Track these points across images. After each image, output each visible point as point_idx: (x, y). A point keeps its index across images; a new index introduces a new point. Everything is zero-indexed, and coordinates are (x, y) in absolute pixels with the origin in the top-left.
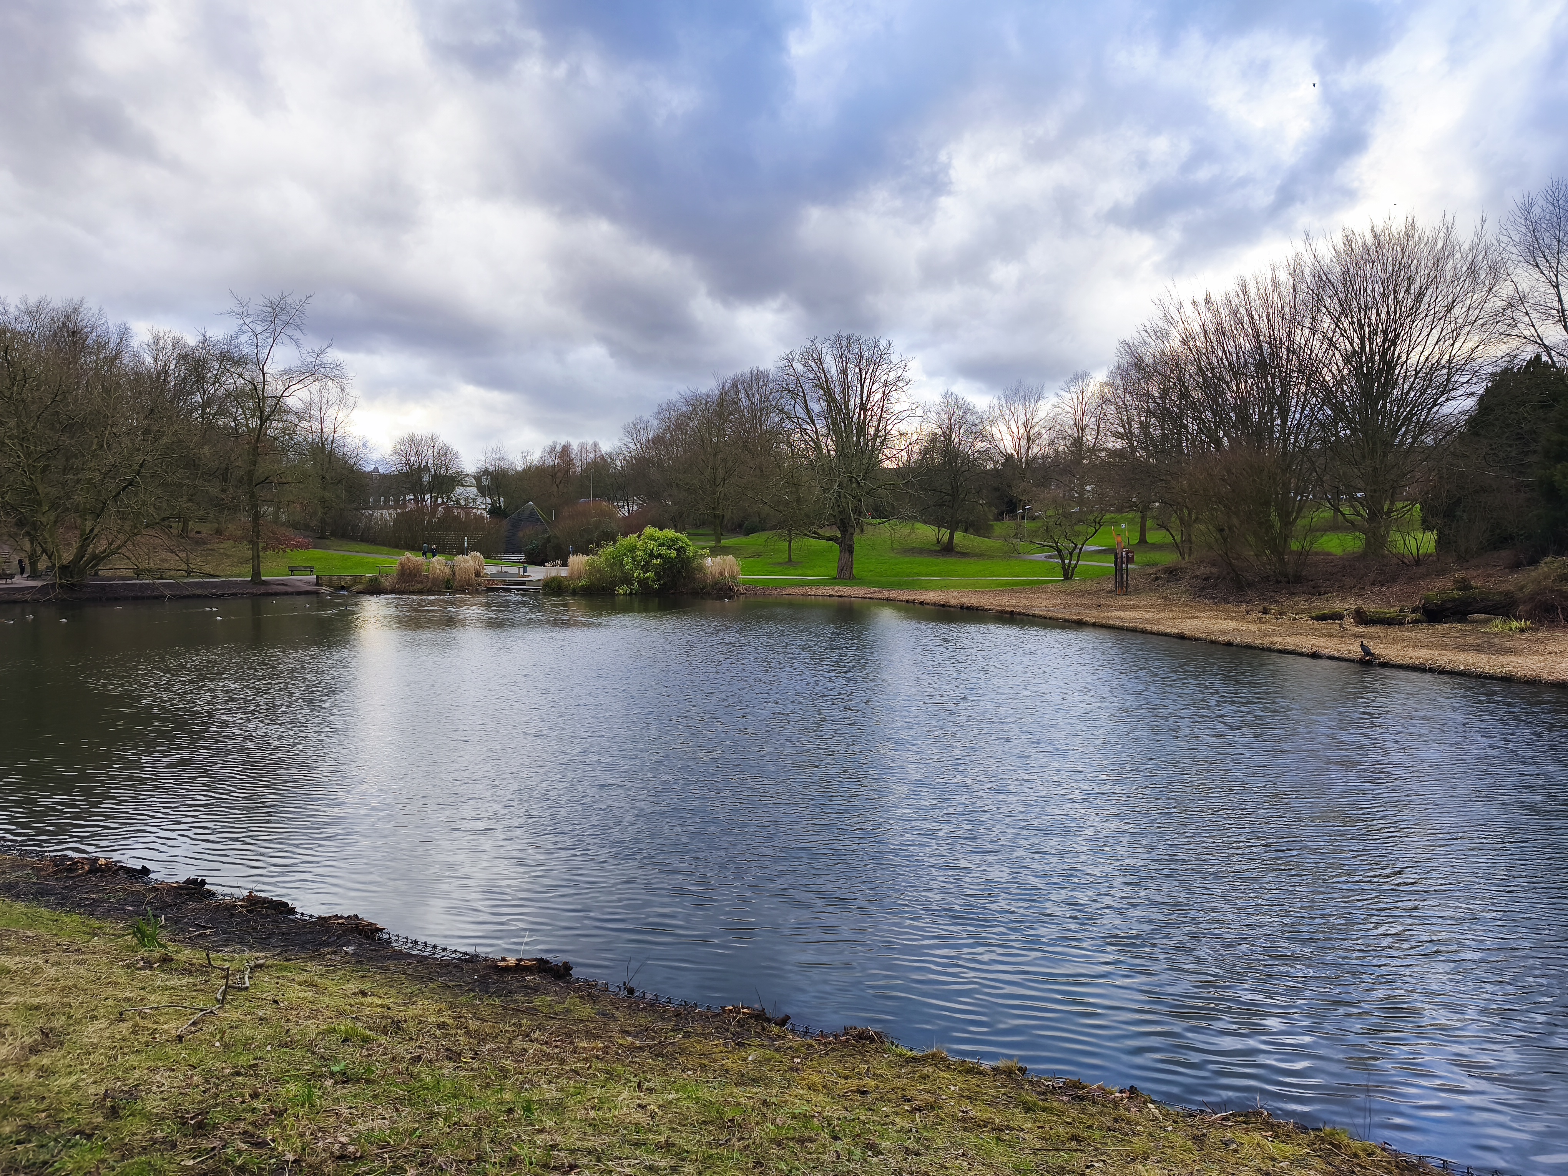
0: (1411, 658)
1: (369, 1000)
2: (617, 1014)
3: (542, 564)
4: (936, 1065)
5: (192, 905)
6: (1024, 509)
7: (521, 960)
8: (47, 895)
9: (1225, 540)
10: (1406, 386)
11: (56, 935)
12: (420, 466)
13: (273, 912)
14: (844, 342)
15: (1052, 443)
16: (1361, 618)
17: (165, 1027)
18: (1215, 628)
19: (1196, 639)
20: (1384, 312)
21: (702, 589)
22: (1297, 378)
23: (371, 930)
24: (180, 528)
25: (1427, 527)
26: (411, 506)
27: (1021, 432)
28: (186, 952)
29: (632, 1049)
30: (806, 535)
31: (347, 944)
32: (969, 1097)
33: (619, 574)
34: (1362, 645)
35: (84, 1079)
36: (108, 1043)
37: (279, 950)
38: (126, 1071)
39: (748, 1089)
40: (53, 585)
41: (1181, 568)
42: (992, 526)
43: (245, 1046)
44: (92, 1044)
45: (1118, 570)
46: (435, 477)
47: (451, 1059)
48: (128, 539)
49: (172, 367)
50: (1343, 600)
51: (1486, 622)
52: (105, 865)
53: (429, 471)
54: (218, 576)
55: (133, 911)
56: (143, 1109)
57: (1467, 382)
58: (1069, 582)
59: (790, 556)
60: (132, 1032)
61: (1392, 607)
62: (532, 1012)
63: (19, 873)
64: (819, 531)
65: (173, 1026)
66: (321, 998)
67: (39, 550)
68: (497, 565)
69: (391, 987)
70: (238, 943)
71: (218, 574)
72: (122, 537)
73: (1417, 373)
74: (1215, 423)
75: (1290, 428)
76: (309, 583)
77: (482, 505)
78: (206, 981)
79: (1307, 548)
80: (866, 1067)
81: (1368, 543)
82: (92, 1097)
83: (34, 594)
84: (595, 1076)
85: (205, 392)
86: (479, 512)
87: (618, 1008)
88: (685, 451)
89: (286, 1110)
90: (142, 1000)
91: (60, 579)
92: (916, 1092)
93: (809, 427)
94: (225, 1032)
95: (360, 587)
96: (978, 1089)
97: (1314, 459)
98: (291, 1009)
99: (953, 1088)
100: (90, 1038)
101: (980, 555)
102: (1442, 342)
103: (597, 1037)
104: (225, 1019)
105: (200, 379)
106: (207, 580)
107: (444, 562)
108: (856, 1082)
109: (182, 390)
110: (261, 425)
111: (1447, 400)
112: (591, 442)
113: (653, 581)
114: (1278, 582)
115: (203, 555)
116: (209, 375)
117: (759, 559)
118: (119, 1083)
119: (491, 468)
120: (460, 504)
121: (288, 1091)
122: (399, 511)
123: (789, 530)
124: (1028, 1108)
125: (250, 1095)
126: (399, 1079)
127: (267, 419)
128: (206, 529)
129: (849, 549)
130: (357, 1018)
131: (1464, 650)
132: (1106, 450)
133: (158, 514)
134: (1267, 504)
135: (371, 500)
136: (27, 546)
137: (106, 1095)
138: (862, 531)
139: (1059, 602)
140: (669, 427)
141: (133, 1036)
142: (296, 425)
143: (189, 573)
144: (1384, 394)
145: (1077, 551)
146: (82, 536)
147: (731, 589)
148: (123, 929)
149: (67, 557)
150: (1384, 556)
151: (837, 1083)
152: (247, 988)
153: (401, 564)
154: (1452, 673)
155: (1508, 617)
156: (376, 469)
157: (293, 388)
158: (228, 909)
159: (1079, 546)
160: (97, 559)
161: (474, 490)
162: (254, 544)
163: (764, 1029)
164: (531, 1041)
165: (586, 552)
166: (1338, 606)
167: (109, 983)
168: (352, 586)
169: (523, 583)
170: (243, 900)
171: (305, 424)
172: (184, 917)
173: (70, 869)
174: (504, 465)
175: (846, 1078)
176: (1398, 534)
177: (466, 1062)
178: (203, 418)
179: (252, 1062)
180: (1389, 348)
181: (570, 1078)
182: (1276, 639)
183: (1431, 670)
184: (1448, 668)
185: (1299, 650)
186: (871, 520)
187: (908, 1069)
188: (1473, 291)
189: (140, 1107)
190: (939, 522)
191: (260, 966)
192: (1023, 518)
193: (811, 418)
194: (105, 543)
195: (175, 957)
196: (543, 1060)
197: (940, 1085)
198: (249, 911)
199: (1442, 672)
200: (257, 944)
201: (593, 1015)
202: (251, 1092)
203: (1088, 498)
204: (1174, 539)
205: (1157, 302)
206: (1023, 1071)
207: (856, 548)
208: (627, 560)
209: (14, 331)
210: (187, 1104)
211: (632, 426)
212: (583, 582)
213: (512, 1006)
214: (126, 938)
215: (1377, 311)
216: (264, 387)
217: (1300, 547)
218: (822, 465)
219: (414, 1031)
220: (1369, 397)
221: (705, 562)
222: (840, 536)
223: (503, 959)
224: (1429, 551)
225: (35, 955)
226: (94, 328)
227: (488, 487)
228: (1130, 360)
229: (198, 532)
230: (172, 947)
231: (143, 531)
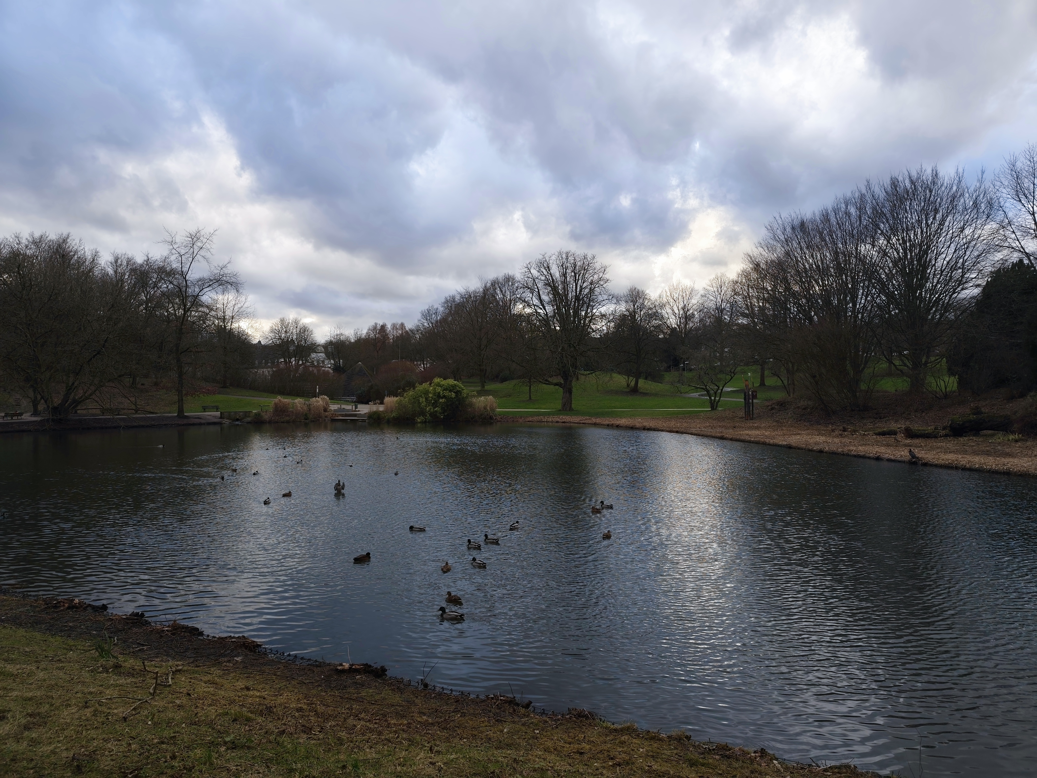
0: (943, 460)
1: (251, 693)
2: (417, 701)
3: (367, 403)
4: (630, 734)
5: (135, 630)
6: (684, 364)
7: (353, 665)
8: (40, 623)
9: (817, 383)
10: (935, 281)
11: (45, 650)
12: (288, 340)
13: (189, 634)
14: (564, 256)
15: (701, 320)
16: (909, 433)
17: (115, 711)
18: (812, 441)
19: (799, 449)
20: (919, 232)
21: (472, 419)
22: (863, 276)
23: (253, 646)
24: (131, 383)
25: (951, 372)
26: (282, 366)
27: (681, 313)
28: (130, 661)
29: (426, 724)
30: (540, 382)
31: (237, 656)
32: (653, 756)
33: (417, 409)
34: (910, 452)
35: (59, 747)
36: (76, 722)
37: (192, 660)
38: (88, 741)
39: (504, 751)
40: (48, 420)
41: (788, 402)
42: (663, 375)
43: (168, 724)
44: (66, 723)
45: (747, 403)
46: (299, 346)
47: (305, 732)
48: (97, 389)
49: (126, 277)
50: (896, 421)
51: (992, 436)
52: (79, 603)
53: (294, 343)
54: (156, 413)
55: (96, 634)
56: (98, 767)
57: (975, 278)
58: (714, 411)
59: (530, 396)
60: (93, 715)
61: (929, 426)
62: (359, 700)
63: (22, 609)
64: (549, 379)
65: (120, 711)
66: (219, 692)
67: (39, 397)
68: (338, 404)
69: (267, 684)
70: (165, 655)
71: (156, 411)
72: (93, 388)
73: (942, 272)
74: (808, 306)
75: (858, 309)
76: (215, 417)
77: (329, 365)
78: (143, 681)
79: (872, 388)
80: (583, 736)
81: (912, 385)
82: (64, 759)
83: (36, 426)
84: (401, 743)
85: (148, 293)
86: (327, 369)
87: (417, 697)
88: (461, 328)
89: (194, 767)
90: (100, 693)
91: (52, 415)
92: (617, 753)
93: (542, 311)
94: (154, 715)
95: (249, 419)
96: (658, 751)
97: (875, 330)
98: (199, 699)
99: (641, 750)
100: (65, 719)
101: (656, 395)
102: (957, 252)
103: (403, 717)
104: (156, 706)
105: (145, 285)
106: (148, 416)
107: (303, 402)
108: (576, 746)
109: (133, 293)
110: (185, 314)
111: (963, 289)
112: (400, 322)
113: (440, 413)
114: (853, 410)
115: (146, 399)
116: (151, 282)
117: (510, 398)
118: (83, 750)
119: (334, 341)
120: (314, 364)
121: (195, 755)
122: (274, 369)
123: (530, 379)
124: (692, 764)
125: (170, 757)
126: (270, 746)
127: (189, 309)
128: (148, 382)
129: (569, 391)
130: (242, 705)
131: (978, 454)
132: (736, 324)
133: (116, 373)
134: (844, 359)
135: (256, 362)
136: (31, 394)
137: (73, 758)
138: (578, 379)
139: (708, 425)
140: (450, 312)
141: (93, 718)
142: (207, 314)
143: (136, 411)
144: (921, 286)
145: (719, 391)
146: (67, 387)
147: (491, 418)
148: (90, 646)
149: (57, 401)
150: (923, 393)
151: (563, 747)
152: (170, 685)
153: (275, 404)
154: (970, 470)
155: (1007, 432)
156: (260, 342)
157: (205, 290)
158: (159, 633)
159: (721, 388)
160: (77, 403)
161: (323, 355)
162: (179, 391)
163: (514, 710)
164: (359, 719)
165: (395, 395)
166: (893, 426)
167: (79, 682)
168: (244, 418)
169: (355, 415)
170: (169, 626)
171: (213, 313)
172: (130, 638)
173: (55, 607)
174: (343, 339)
175: (570, 743)
176: (932, 378)
177: (315, 734)
178: (146, 310)
179: (172, 735)
180: (923, 255)
181: (384, 745)
182: (852, 448)
183: (957, 468)
184: (968, 466)
185: (867, 455)
186: (583, 372)
187: (611, 737)
188: (977, 218)
189: (96, 766)
190: (628, 373)
191: (179, 671)
192: (684, 370)
193: (543, 305)
194: (82, 391)
195: (123, 665)
196: (366, 732)
197: (633, 748)
198: (173, 634)
199: (964, 469)
200: (178, 656)
201: (401, 702)
202: (171, 755)
203: (726, 356)
204: (783, 383)
205: (769, 227)
206: (688, 738)
207: (574, 390)
208: (422, 400)
209: (25, 255)
210: (128, 763)
211: (426, 311)
212: (394, 414)
213: (346, 696)
214: (91, 652)
215: (915, 232)
216: (186, 289)
217: (867, 387)
218: (551, 336)
219: (281, 713)
220: (910, 288)
221: (474, 400)
222: (563, 382)
223: (341, 665)
224: (953, 389)
225: (31, 664)
226: (76, 252)
227: (332, 353)
228: (751, 266)
229: (143, 384)
230: (121, 658)
231: (106, 384)
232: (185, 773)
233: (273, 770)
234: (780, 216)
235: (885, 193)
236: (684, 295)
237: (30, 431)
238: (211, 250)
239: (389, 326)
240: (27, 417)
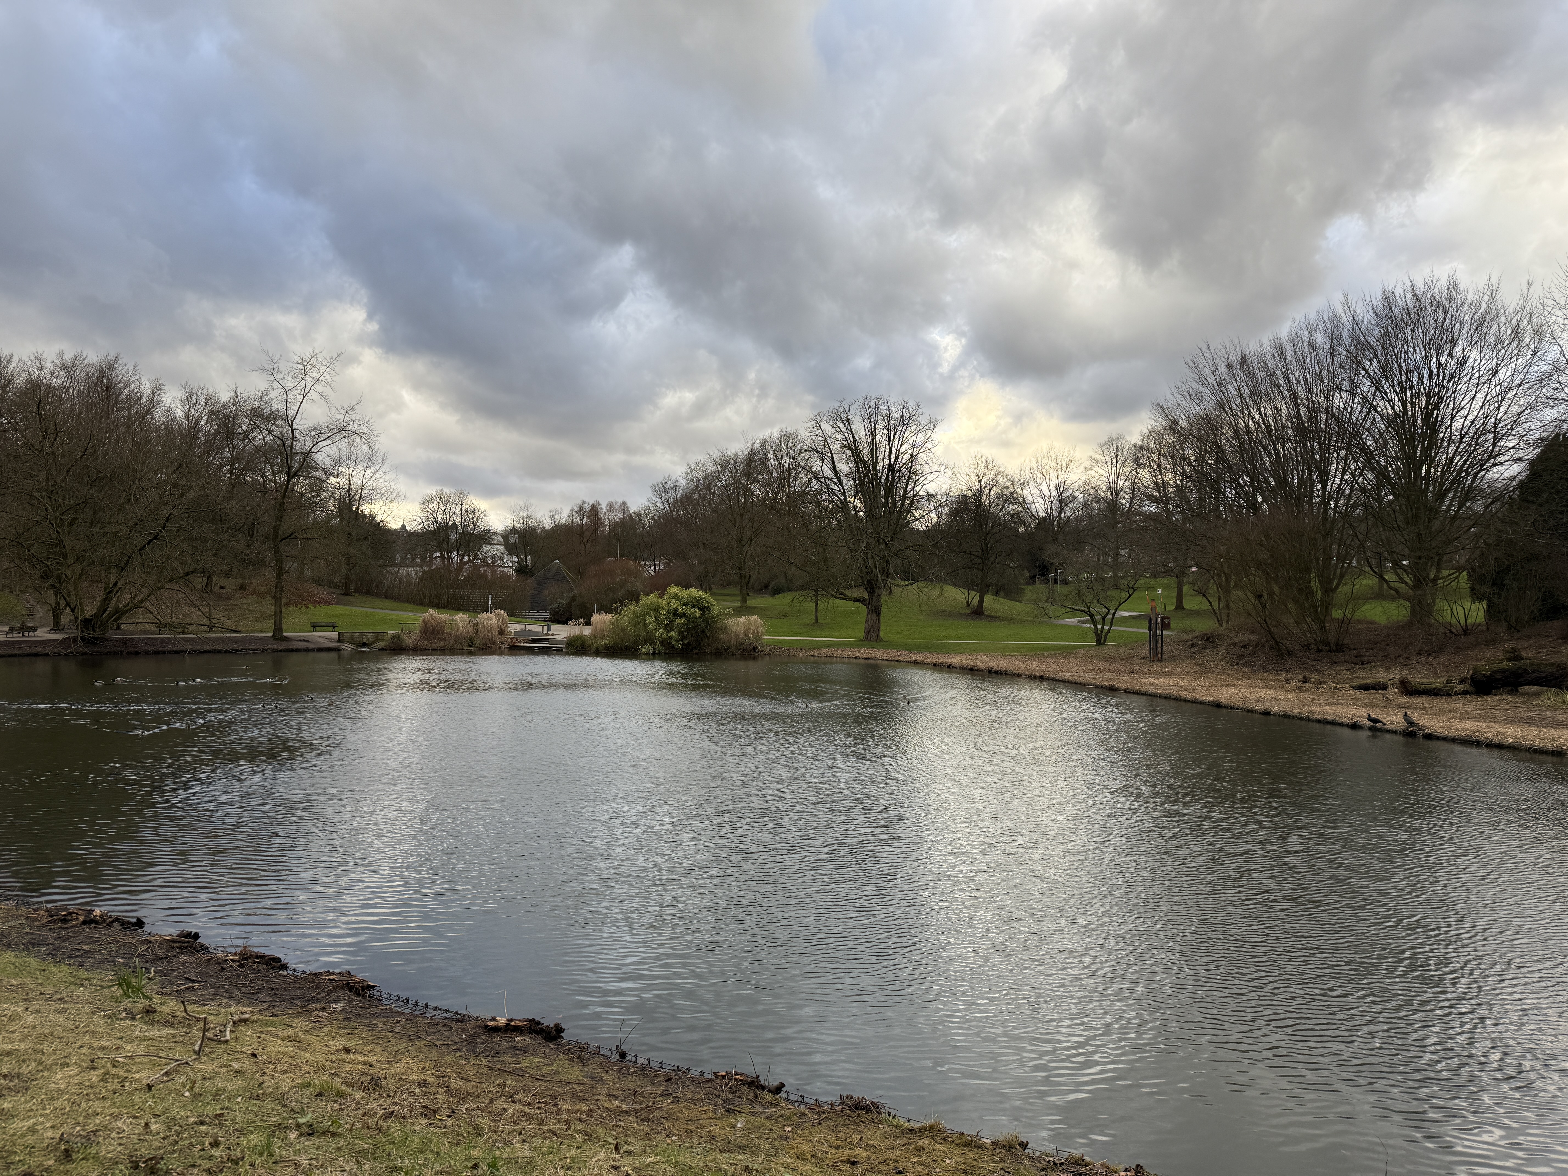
0: (1457, 729)
1: (352, 1056)
2: (606, 1077)
3: (565, 623)
4: (932, 1137)
5: (183, 958)
6: (1056, 573)
7: (511, 1020)
8: (39, 945)
9: (1264, 606)
10: (1452, 450)
11: (41, 984)
12: (447, 524)
13: (265, 966)
14: (872, 404)
15: (1085, 506)
16: (1405, 687)
17: (137, 1076)
18: (1252, 696)
19: (1232, 708)
20: (1426, 375)
21: (726, 650)
22: (1337, 442)
23: (362, 987)
24: (204, 584)
25: (1476, 596)
26: (437, 563)
27: (1053, 495)
28: (171, 1004)
29: (617, 1113)
30: (832, 595)
31: (337, 1001)
32: (964, 1172)
33: (643, 634)
34: (1406, 715)
35: (42, 1123)
36: (74, 1089)
37: (266, 1005)
38: (87, 1116)
39: (732, 1156)
40: (75, 639)
41: (1218, 635)
42: (1024, 589)
43: (215, 1096)
44: (59, 1090)
45: (1153, 636)
46: (464, 534)
47: (426, 1116)
48: (152, 593)
49: (203, 423)
50: (1387, 669)
51: (1537, 695)
52: (101, 916)
53: (457, 528)
54: (240, 632)
55: (123, 963)
56: (97, 1153)
57: (1513, 447)
58: (1101, 647)
59: (816, 617)
60: (102, 1080)
61: (1439, 677)
62: (517, 1073)
63: (13, 923)
64: (847, 592)
65: (145, 1076)
66: (302, 1054)
67: (63, 603)
68: (521, 623)
69: (377, 1044)
70: (225, 997)
71: (240, 629)
72: (145, 591)
73: (1462, 438)
74: (1253, 488)
75: (1330, 492)
76: (330, 639)
77: (509, 564)
78: (187, 1033)
79: (1349, 616)
80: (859, 1137)
81: (1413, 613)
82: (47, 1141)
83: (56, 647)
84: (573, 1137)
85: (234, 448)
86: (506, 570)
87: (607, 1072)
88: (713, 510)
89: (244, 1158)
90: (117, 1048)
91: (82, 632)
92: (909, 1165)
93: (836, 488)
94: (195, 1082)
95: (382, 644)
96: (975, 1163)
97: (1355, 525)
98: (270, 1063)
99: (948, 1161)
100: (57, 1084)
101: (1011, 620)
102: (1487, 406)
103: (583, 1100)
104: (200, 1070)
105: (230, 435)
106: (228, 635)
107: (468, 619)
108: (847, 1152)
109: (210, 447)
110: (289, 481)
111: (1494, 465)
112: (620, 501)
113: (677, 640)
114: (1319, 651)
115: (226, 610)
116: (239, 431)
117: (785, 620)
118: (78, 1128)
119: (518, 527)
120: (487, 562)
121: (249, 1141)
122: (425, 568)
123: (816, 591)
125: (210, 1144)
126: (366, 1133)
127: (295, 474)
128: (230, 584)
129: (876, 611)
130: (335, 1074)
131: (1513, 723)
132: (1141, 514)
133: (182, 569)
134: (1308, 570)
135: (398, 558)
136: (52, 600)
137: (61, 1139)
138: (890, 592)
139: (1090, 667)
140: (697, 486)
141: (101, 1084)
142: (324, 482)
143: (211, 628)
144: (1429, 459)
145: (1110, 616)
146: (105, 590)
147: (755, 649)
148: (111, 980)
149: (90, 610)
150: (1430, 625)
151: (827, 1153)
152: (227, 1041)
153: (424, 621)
154: (1500, 747)
155: (1561, 689)
156: (404, 527)
157: (321, 444)
158: (219, 964)
159: (1112, 611)
160: (119, 613)
161: (501, 548)
162: (277, 599)
163: (756, 1096)
164: (513, 1102)
165: (609, 611)
166: (1382, 676)
167: (87, 1032)
168: (374, 643)
169: (547, 641)
170: (235, 954)
171: (333, 480)
172: (174, 971)
173: (64, 920)
174: (532, 523)
175: (837, 1148)
176: (1445, 602)
177: (441, 1120)
178: (231, 473)
179: (218, 1112)
180: (1433, 411)
181: (545, 1138)
182: (1314, 708)
183: (1478, 744)
184: (1496, 740)
185: (1339, 720)
186: (899, 582)
187: (905, 1140)
188: (1517, 355)
189: (94, 1152)
190: (969, 586)
191: (245, 1021)
192: (1056, 581)
193: (838, 478)
194: (128, 596)
195: (159, 1009)
196: (521, 1120)
197: (935, 1158)
198: (241, 966)
199: (1491, 745)
200: (245, 999)
201: (581, 1078)
202: (212, 1140)
203: (1123, 563)
204: (1211, 605)
205: (1191, 364)
206: (1024, 1145)
207: (884, 610)
208: (650, 620)
209: (49, 386)
210: (143, 1150)
211: (660, 485)
212: (606, 641)
213: (499, 1067)
214: (113, 989)
215: (1419, 374)
216: (292, 443)
217: (1342, 615)
218: (850, 525)
219: (392, 1088)
220: (1412, 463)
221: (730, 622)
222: (867, 597)
223: (494, 1019)
224: (1478, 621)
225: (16, 1003)
226: (128, 383)
227: (515, 546)
228: (1164, 423)
229: (222, 587)
230: (157, 999)
231: (166, 586)
232: (230, 1167)
233: (366, 1167)
234: (1208, 346)
235: (1372, 315)
236: (1059, 467)
237: (47, 655)
238: (333, 384)
239: (604, 506)
240: (43, 634)
